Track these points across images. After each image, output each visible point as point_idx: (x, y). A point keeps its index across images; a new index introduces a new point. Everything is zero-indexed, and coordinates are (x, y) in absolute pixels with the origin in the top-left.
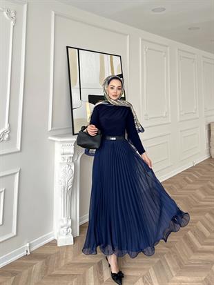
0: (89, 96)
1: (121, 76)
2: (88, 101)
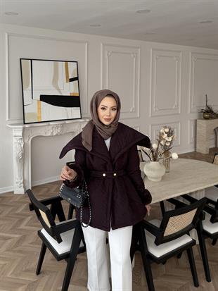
0: (41, 96)
1: (76, 79)
2: (39, 99)
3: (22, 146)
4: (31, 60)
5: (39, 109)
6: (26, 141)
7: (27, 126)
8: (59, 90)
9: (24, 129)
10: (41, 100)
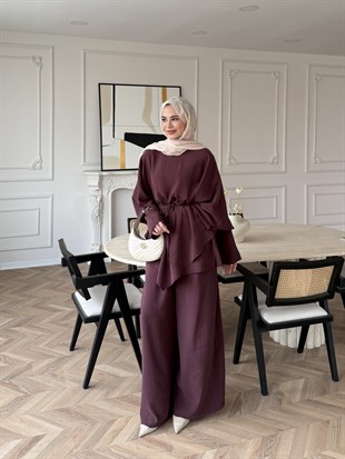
0: (126, 134)
2: (123, 138)
3: (99, 199)
4: (114, 85)
5: (123, 151)
6: (105, 194)
7: (104, 173)
8: (152, 127)
9: (101, 177)
10: (126, 139)
